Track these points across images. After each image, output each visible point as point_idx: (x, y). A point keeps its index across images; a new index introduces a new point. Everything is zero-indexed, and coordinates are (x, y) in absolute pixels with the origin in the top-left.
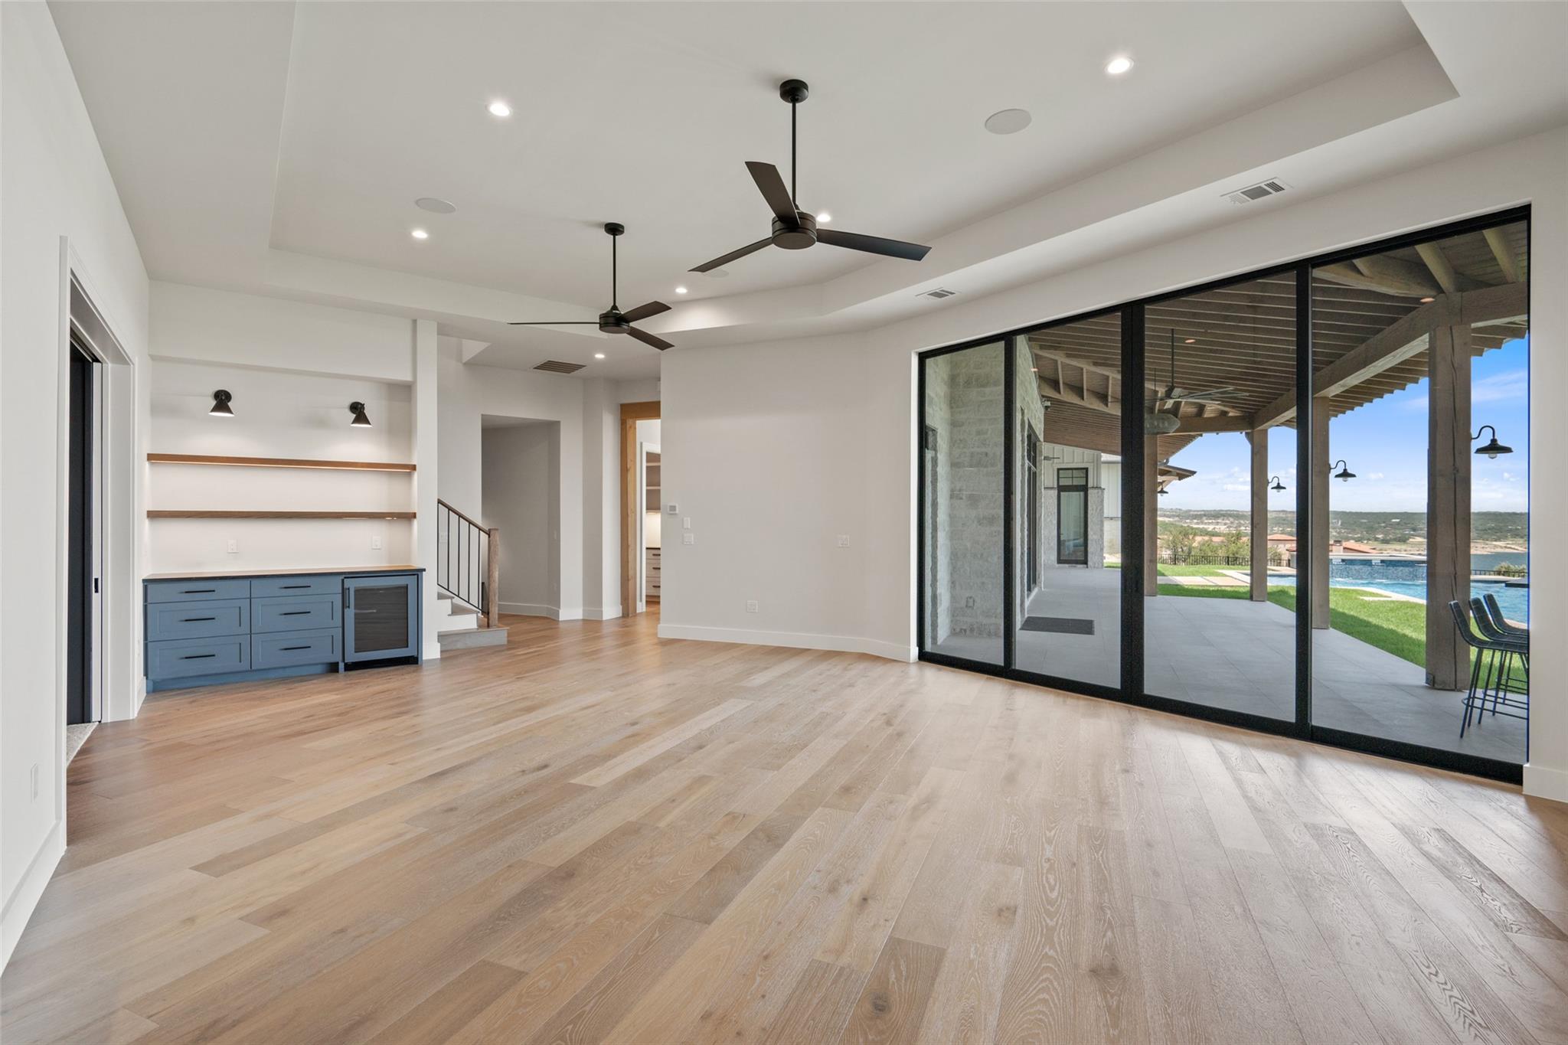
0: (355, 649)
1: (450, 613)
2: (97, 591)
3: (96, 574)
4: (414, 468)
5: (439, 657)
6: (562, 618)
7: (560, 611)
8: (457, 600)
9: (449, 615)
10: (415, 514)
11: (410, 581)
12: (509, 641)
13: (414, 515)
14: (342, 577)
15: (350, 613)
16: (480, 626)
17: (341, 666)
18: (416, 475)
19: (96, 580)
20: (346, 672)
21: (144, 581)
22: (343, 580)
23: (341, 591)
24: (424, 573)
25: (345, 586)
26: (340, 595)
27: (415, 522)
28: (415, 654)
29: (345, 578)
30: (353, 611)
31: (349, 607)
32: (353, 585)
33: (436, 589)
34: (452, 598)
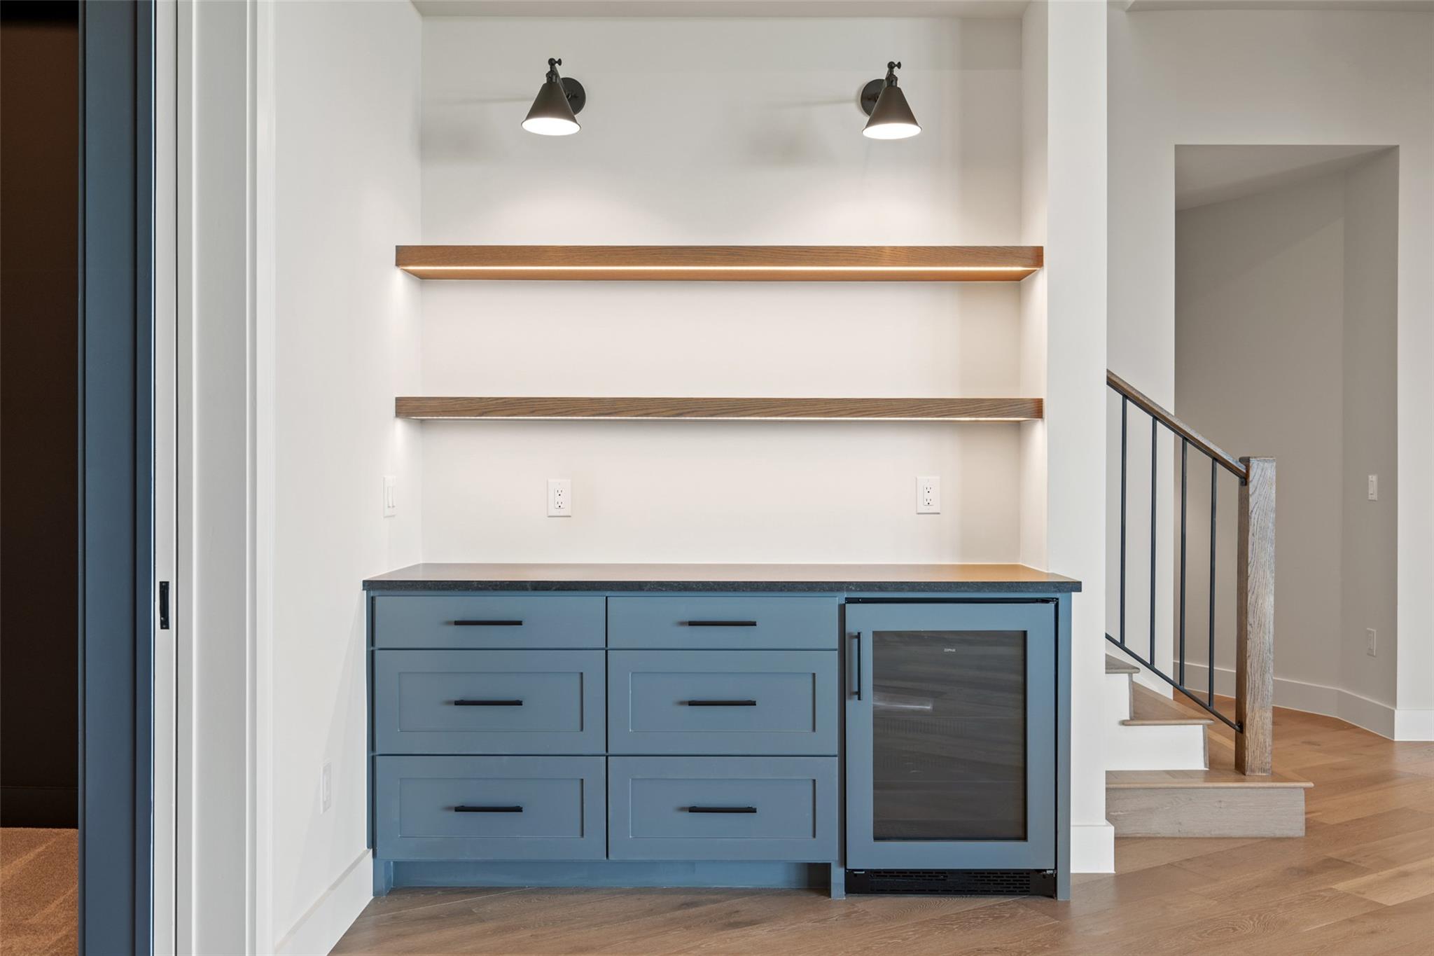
0: (877, 823)
1: (1127, 718)
2: (165, 624)
3: (162, 571)
4: (1036, 257)
5: (1111, 870)
6: (1401, 734)
7: (1397, 712)
8: (1146, 679)
9: (1123, 723)
10: (1039, 403)
11: (1033, 619)
12: (1310, 826)
13: (1037, 409)
14: (840, 598)
15: (862, 713)
16: (1213, 763)
17: (838, 877)
18: (1041, 284)
19: (164, 587)
20: (854, 898)
21: (369, 585)
22: (842, 609)
23: (835, 643)
24: (1074, 594)
25: (851, 628)
26: (835, 656)
27: (1039, 433)
28: (1048, 865)
29: (849, 601)
30: (872, 703)
31: (859, 693)
32: (865, 620)
33: (1103, 649)
34: (1131, 670)
